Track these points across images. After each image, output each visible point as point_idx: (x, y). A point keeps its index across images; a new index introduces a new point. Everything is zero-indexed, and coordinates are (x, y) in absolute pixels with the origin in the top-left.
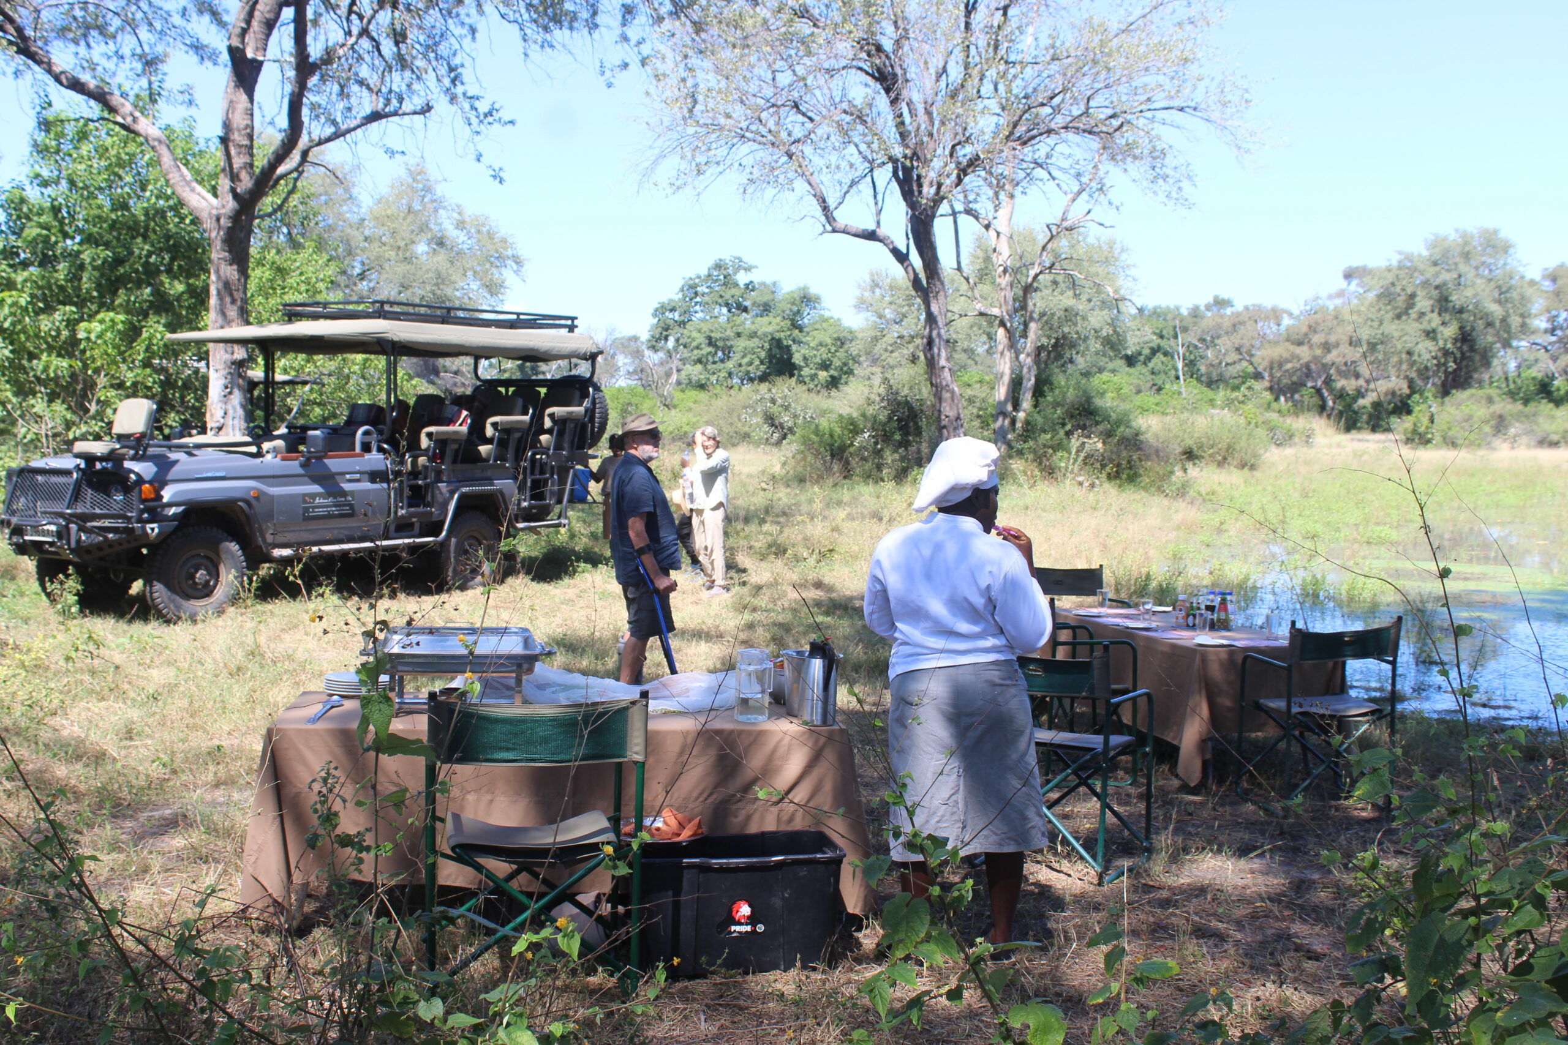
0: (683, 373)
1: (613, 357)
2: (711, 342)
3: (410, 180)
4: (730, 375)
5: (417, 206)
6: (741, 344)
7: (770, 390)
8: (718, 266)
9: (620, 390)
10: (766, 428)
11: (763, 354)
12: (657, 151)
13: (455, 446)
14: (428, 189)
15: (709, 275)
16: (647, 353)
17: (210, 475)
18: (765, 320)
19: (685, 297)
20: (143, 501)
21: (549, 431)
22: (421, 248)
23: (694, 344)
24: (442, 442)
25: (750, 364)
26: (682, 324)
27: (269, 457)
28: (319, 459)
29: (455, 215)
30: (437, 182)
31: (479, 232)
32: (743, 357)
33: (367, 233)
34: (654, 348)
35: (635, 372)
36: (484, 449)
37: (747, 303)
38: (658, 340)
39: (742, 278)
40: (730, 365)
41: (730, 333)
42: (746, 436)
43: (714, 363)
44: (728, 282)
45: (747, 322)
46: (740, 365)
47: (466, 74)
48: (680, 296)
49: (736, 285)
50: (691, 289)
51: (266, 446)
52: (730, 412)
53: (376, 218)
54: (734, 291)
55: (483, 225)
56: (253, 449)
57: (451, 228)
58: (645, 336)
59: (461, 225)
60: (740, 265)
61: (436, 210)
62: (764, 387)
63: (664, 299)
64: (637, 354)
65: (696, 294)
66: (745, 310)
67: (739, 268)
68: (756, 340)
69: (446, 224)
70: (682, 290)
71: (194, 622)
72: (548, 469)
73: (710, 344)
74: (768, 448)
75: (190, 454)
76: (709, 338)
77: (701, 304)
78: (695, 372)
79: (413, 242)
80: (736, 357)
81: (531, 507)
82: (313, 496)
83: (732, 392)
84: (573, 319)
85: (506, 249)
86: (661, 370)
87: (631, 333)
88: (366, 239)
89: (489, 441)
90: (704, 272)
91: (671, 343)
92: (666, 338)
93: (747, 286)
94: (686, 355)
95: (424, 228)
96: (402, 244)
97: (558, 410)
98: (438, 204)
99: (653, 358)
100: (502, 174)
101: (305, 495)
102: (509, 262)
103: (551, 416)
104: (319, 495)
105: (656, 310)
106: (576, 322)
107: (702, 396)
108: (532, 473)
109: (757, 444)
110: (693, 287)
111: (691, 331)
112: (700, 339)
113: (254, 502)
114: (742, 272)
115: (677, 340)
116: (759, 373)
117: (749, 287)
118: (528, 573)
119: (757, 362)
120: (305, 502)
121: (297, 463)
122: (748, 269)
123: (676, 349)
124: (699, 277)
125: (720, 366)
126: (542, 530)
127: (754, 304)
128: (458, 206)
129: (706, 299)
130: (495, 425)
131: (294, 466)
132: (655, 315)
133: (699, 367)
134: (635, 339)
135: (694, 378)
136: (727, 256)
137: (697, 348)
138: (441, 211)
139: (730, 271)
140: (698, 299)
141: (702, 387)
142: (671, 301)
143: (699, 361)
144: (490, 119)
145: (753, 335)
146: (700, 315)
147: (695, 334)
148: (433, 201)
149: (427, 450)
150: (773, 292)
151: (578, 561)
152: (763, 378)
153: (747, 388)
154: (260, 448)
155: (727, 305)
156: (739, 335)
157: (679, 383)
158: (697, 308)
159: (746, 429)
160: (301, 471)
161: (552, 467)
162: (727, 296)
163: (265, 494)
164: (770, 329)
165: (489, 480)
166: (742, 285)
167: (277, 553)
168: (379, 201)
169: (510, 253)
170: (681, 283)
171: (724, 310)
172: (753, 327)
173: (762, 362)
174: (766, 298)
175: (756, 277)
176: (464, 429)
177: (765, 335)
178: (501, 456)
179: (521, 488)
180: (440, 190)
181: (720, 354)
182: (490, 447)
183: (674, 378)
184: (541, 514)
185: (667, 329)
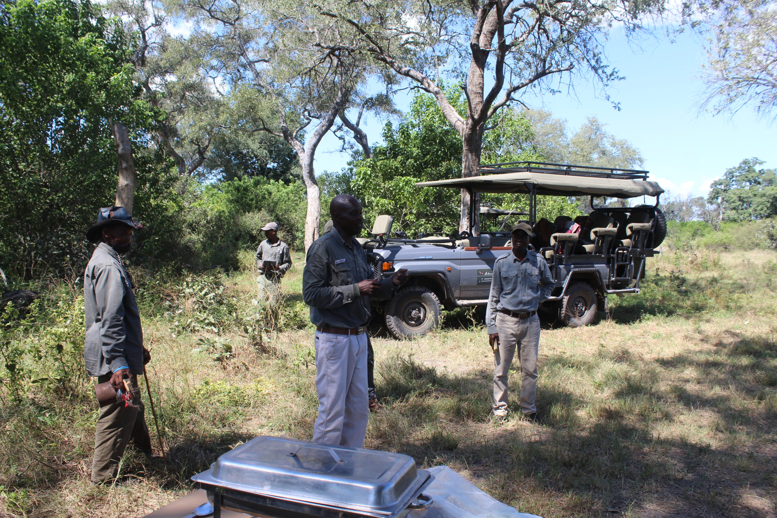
0: (726, 215)
1: (691, 207)
2: (740, 199)
3: (590, 125)
4: (750, 215)
5: (593, 137)
6: (757, 200)
7: (771, 222)
8: (745, 162)
9: (694, 222)
10: (769, 241)
11: (769, 205)
12: (708, 95)
13: (571, 245)
14: (598, 129)
15: (740, 167)
16: (707, 205)
17: (423, 258)
18: (770, 188)
19: (727, 178)
20: (383, 271)
21: (629, 237)
22: (595, 156)
23: (732, 200)
24: (562, 242)
25: (762, 209)
26: (725, 191)
27: (459, 248)
28: (489, 250)
29: (611, 140)
30: (602, 125)
31: (622, 147)
32: (758, 206)
33: (570, 150)
34: (711, 203)
35: (701, 214)
36: (588, 247)
37: (760, 180)
38: (713, 199)
39: (757, 168)
40: (750, 210)
41: (750, 195)
42: (757, 245)
43: (742, 209)
44: (750, 170)
45: (760, 189)
46: (756, 210)
47: (602, 57)
48: (725, 177)
49: (754, 171)
50: (730, 174)
51: (458, 242)
52: (750, 233)
53: (574, 143)
54: (753, 174)
55: (624, 144)
56: (450, 244)
57: (609, 146)
58: (706, 197)
59: (613, 145)
60: (756, 161)
61: (602, 139)
62: (768, 221)
63: (717, 179)
64: (702, 206)
65: (733, 177)
66: (759, 183)
67: (756, 163)
68: (765, 198)
69: (607, 145)
70: (726, 175)
71: (410, 339)
72: (628, 258)
73: (740, 200)
74: (769, 251)
75: (414, 246)
76: (740, 197)
77: (735, 181)
78: (732, 214)
79: (590, 153)
80: (754, 206)
81: (616, 281)
82: (484, 271)
83: (751, 223)
84: (646, 172)
85: (635, 155)
86: (715, 214)
87: (700, 196)
88: (570, 153)
89: (592, 242)
90: (737, 166)
91: (719, 200)
92: (717, 198)
93: (760, 171)
94: (727, 206)
95: (597, 146)
96: (585, 154)
97: (636, 225)
98: (603, 135)
99: (711, 207)
100: (619, 106)
101: (478, 270)
102: (638, 161)
103: (631, 228)
104: (488, 271)
105: (712, 184)
106: (648, 175)
107: (735, 225)
108: (617, 261)
109: (764, 249)
110: (731, 173)
111: (730, 194)
112: (735, 198)
113: (448, 274)
114: (758, 165)
115: (723, 199)
116: (766, 214)
117: (761, 172)
118: (613, 319)
119: (765, 209)
120: (478, 274)
121: (475, 252)
122: (761, 163)
123: (722, 203)
124: (734, 168)
125: (745, 211)
126: (624, 294)
127: (764, 180)
128: (612, 136)
129: (738, 178)
130: (595, 233)
131: (473, 254)
132: (711, 187)
133: (734, 211)
134: (702, 198)
135: (731, 217)
136: (749, 157)
137: (733, 202)
138: (604, 139)
139: (751, 165)
140: (734, 179)
141: (735, 221)
142: (720, 180)
143: (734, 209)
144: (613, 77)
145: (764, 195)
146: (735, 186)
147: (732, 196)
148: (600, 134)
149: (554, 246)
150: (774, 174)
151: (645, 312)
152: (767, 217)
153: (759, 221)
154: (454, 243)
155: (749, 181)
156: (755, 195)
157: (723, 219)
158: (734, 183)
159: (758, 241)
160: (477, 257)
161: (631, 258)
162: (750, 176)
163: (455, 269)
164: (773, 192)
165: (592, 264)
166: (757, 171)
167: (460, 302)
168: (576, 135)
169: (637, 157)
170: (725, 171)
171: (748, 184)
172: (763, 192)
173: (768, 208)
174: (771, 177)
175: (765, 167)
176: (577, 235)
177: (770, 195)
178: (598, 250)
179: (612, 270)
180: (604, 129)
181: (745, 205)
182: (593, 245)
183: (721, 217)
184: (624, 284)
185: (718, 193)
